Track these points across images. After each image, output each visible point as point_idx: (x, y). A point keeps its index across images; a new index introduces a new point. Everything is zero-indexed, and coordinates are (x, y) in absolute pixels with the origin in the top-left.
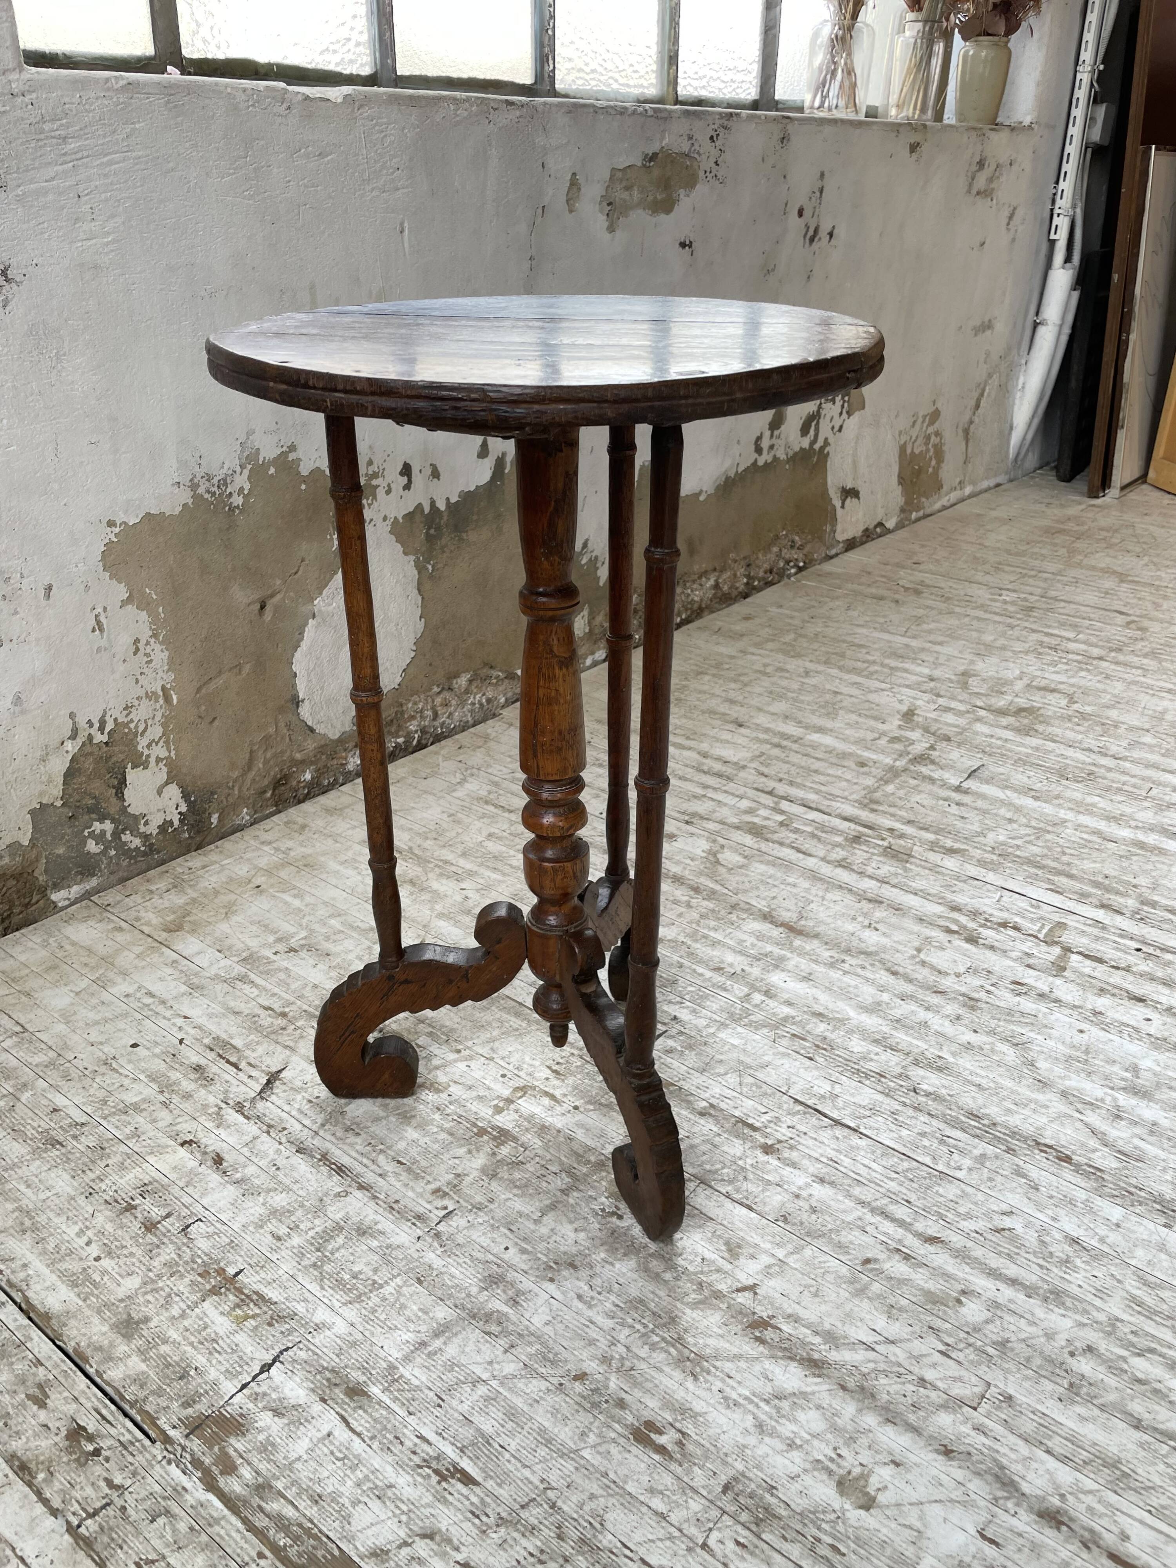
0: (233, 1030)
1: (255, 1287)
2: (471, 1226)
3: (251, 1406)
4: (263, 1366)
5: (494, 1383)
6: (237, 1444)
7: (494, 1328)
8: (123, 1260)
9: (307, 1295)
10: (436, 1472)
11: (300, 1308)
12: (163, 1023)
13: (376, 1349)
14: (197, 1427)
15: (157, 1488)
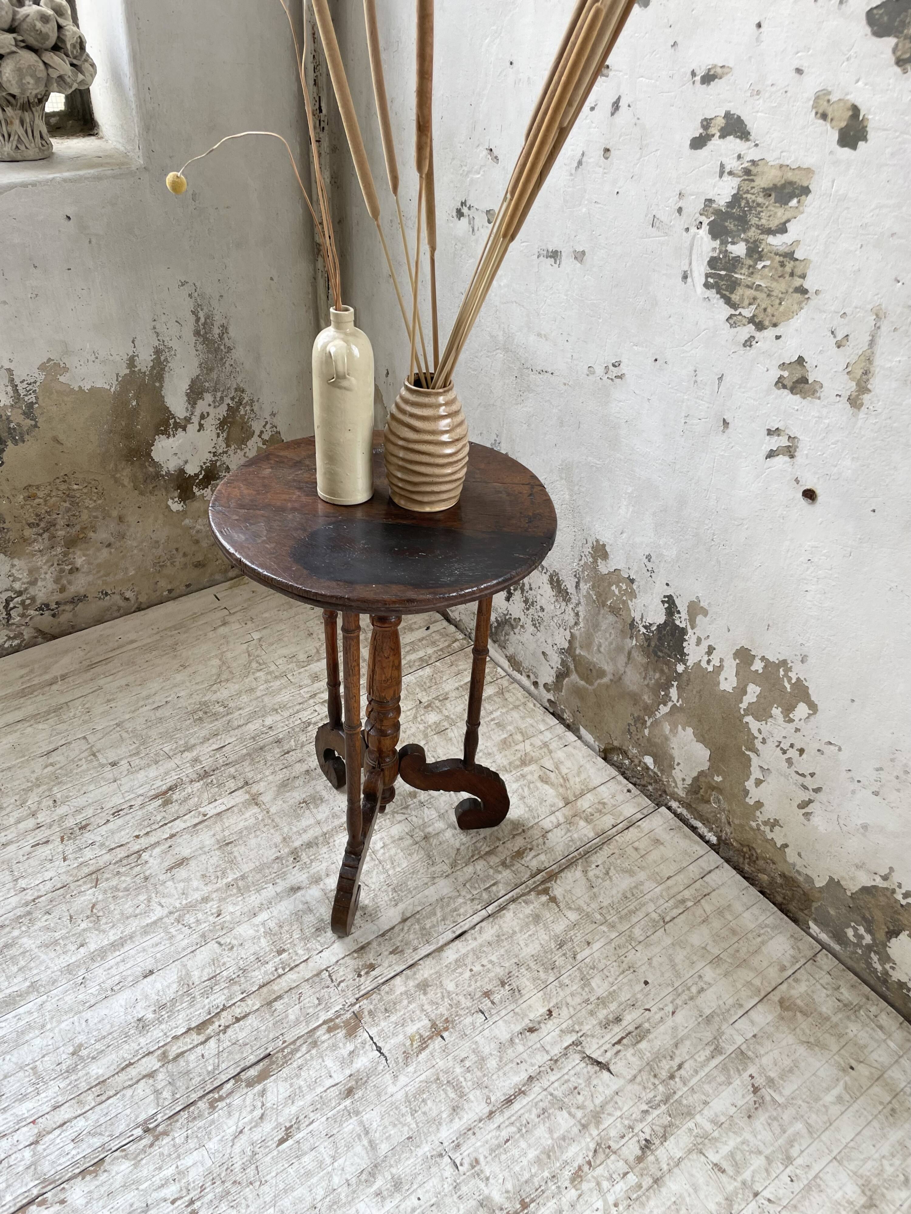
0: (657, 1043)
1: (431, 1047)
2: (443, 1179)
3: (360, 1041)
4: (380, 1048)
5: (330, 1169)
6: (341, 1034)
7: (364, 1177)
8: (467, 982)
9: (419, 1073)
10: (291, 1126)
11: (411, 1069)
12: (669, 999)
13: (372, 1107)
14: (357, 1017)
15: (332, 1000)
